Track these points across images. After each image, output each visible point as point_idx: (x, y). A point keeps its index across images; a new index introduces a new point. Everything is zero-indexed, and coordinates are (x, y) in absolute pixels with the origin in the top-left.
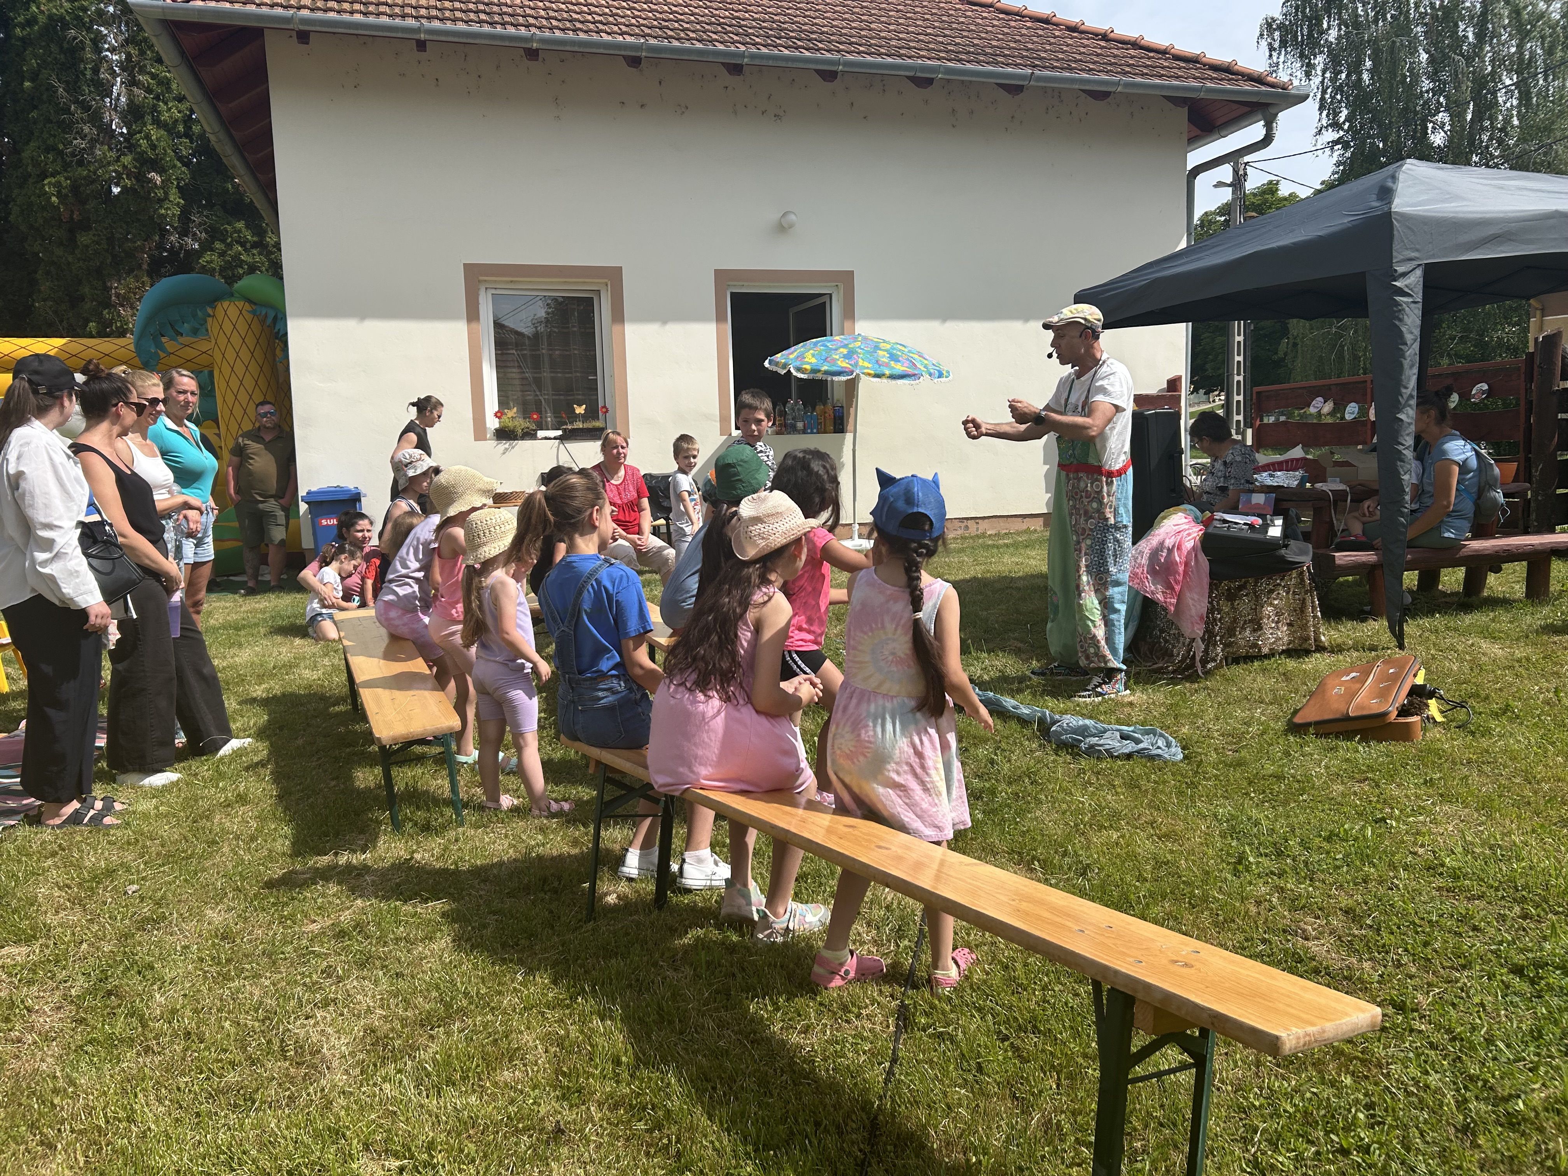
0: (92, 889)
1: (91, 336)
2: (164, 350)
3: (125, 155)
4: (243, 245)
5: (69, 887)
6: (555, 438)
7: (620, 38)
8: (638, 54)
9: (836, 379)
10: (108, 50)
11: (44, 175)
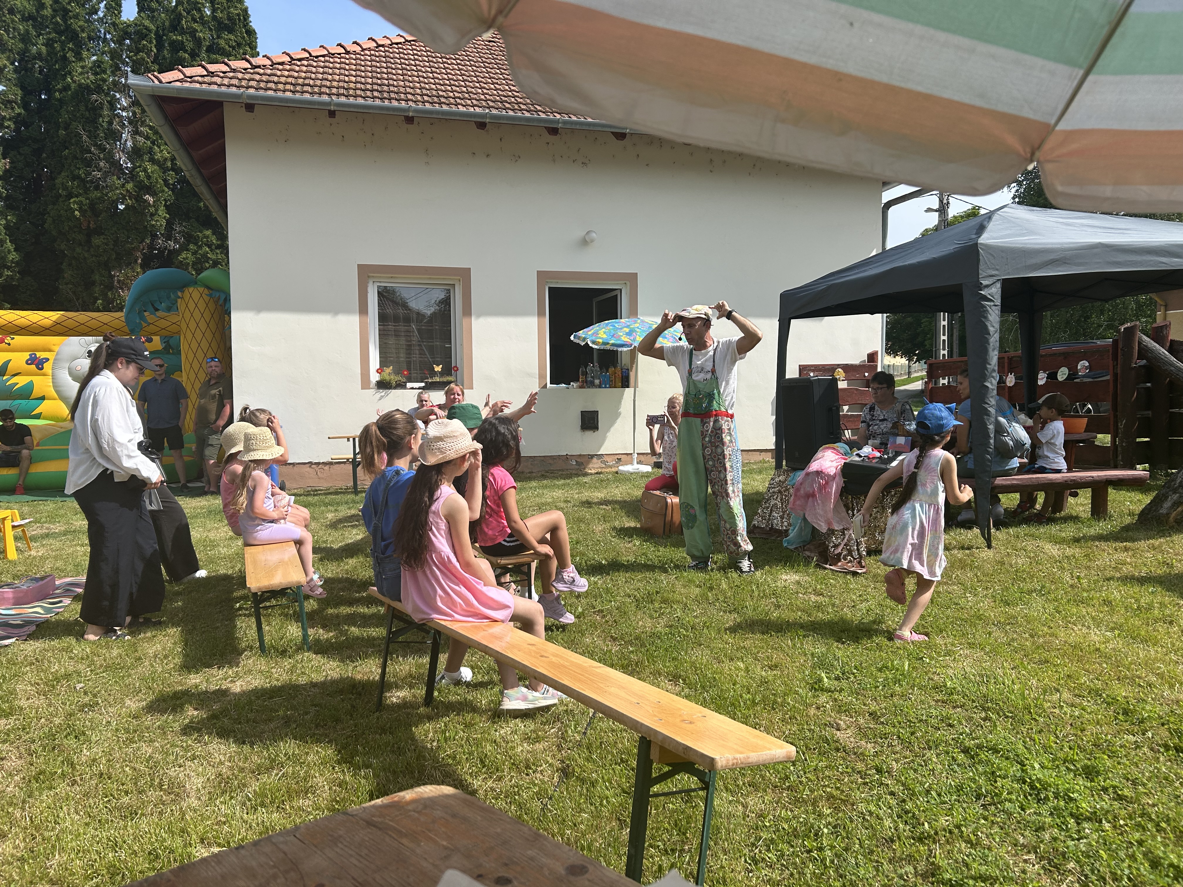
0: (53, 686)
1: (98, 311)
2: (146, 321)
3: (128, 182)
4: (209, 246)
5: (38, 684)
6: (419, 388)
7: (472, 109)
8: (484, 120)
9: (620, 349)
10: (120, 109)
11: (70, 196)
